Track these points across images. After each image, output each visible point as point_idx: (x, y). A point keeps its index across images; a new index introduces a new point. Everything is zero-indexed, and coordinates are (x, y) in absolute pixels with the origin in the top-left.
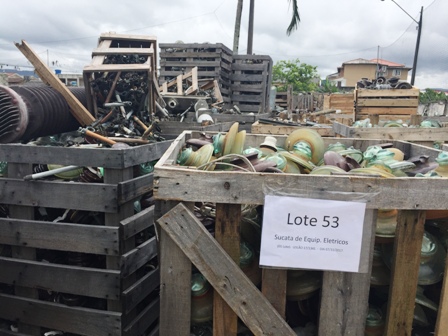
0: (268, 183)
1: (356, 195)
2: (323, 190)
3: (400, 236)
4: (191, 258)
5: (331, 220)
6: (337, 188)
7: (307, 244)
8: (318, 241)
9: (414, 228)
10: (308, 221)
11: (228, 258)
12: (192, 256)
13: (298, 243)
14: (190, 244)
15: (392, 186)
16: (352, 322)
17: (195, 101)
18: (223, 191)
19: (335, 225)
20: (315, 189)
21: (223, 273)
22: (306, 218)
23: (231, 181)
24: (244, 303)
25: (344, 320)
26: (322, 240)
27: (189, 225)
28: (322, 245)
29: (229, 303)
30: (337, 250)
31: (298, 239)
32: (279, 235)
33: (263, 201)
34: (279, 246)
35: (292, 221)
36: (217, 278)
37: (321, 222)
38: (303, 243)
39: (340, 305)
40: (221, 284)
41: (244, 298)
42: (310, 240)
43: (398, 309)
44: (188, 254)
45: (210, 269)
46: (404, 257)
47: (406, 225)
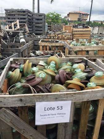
0: (37, 98)
1: (68, 99)
2: (56, 98)
3: (83, 108)
4: (10, 125)
5: (60, 107)
6: (62, 97)
7: (52, 116)
8: (55, 114)
9: (87, 105)
10: (52, 109)
11: (24, 123)
12: (10, 124)
13: (49, 116)
14: (9, 121)
15: (80, 95)
16: (68, 134)
17: (19, 33)
18: (20, 102)
19: (61, 109)
20: (54, 98)
21: (22, 128)
22: (51, 108)
23: (23, 98)
24: (31, 136)
25: (65, 134)
26: (57, 114)
27: (8, 115)
28: (57, 115)
29: (26, 136)
30: (62, 116)
31: (49, 115)
32: (42, 114)
33: (35, 104)
34: (42, 118)
35: (46, 109)
36: (21, 130)
37: (56, 108)
38: (50, 116)
39: (64, 130)
40: (22, 131)
41: (31, 134)
42: (53, 115)
43: (82, 129)
44: (9, 124)
45: (18, 127)
46: (84, 114)
47: (84, 104)
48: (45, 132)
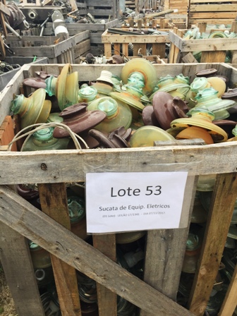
0: (88, 161)
1: (179, 166)
2: (145, 163)
3: (218, 192)
4: (19, 231)
5: (154, 189)
6: (160, 161)
7: (132, 211)
8: (141, 208)
9: (231, 185)
10: (131, 192)
13: (123, 212)
16: (173, 257)
18: (40, 172)
19: (159, 192)
20: (137, 164)
21: (54, 239)
22: (129, 189)
23: (48, 162)
25: (167, 257)
26: (145, 206)
28: (146, 210)
29: (63, 260)
30: (160, 213)
31: (123, 208)
32: (104, 206)
33: (84, 178)
34: (104, 216)
35: (115, 193)
36: (50, 244)
37: (144, 191)
38: (127, 211)
40: (54, 247)
41: (77, 255)
42: (134, 208)
43: (212, 245)
45: (41, 238)
46: (220, 207)
47: (224, 183)
48: (115, 250)
